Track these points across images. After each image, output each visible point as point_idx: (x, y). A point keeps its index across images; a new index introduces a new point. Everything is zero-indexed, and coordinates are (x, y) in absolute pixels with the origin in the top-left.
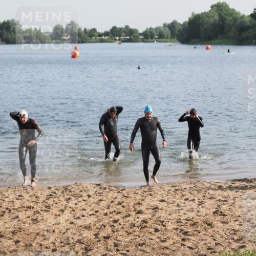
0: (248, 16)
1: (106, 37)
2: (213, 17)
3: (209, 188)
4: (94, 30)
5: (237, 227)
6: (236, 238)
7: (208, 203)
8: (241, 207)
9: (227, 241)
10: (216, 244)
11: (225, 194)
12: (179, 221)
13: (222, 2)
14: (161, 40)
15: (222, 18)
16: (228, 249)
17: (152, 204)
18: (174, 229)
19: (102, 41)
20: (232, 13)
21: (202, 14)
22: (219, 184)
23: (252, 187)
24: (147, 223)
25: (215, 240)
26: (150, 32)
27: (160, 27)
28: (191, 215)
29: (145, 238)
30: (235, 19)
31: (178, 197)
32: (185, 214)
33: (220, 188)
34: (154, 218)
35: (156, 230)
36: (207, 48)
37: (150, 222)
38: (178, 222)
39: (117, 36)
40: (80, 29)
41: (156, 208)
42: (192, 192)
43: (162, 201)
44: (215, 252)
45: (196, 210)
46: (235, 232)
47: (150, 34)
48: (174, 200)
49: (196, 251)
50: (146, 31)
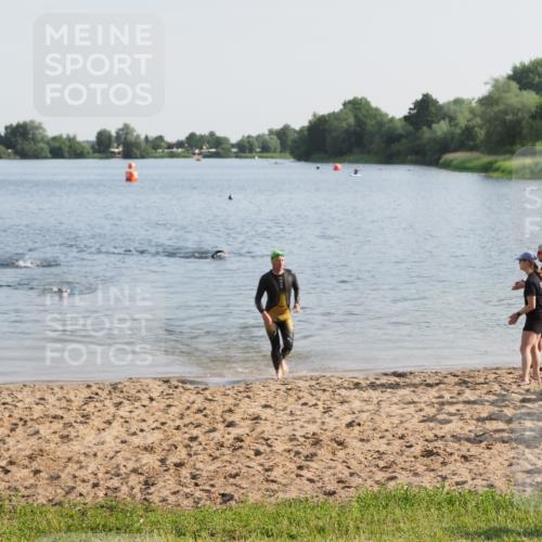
0: (400, 120)
1: (180, 150)
2: (346, 120)
3: (340, 387)
4: (160, 138)
5: (383, 448)
6: (382, 464)
7: (338, 410)
8: (389, 416)
9: (368, 470)
10: (352, 474)
11: (365, 395)
12: (293, 439)
13: (360, 97)
14: (265, 155)
15: (360, 122)
16: (369, 482)
17: (251, 411)
18: (285, 450)
19: (172, 155)
20: (376, 114)
21: (329, 115)
22: (356, 381)
23: (408, 385)
24: (242, 441)
25: (349, 467)
26: (249, 142)
27: (263, 135)
28: (312, 428)
29: (239, 464)
30: (381, 124)
31: (291, 400)
32: (302, 427)
33: (357, 385)
34: (254, 434)
35: (258, 453)
36: (336, 168)
37: (248, 441)
38: (291, 440)
39: (197, 147)
40: (138, 137)
41: (257, 418)
42: (314, 393)
43: (266, 406)
44: (349, 487)
45: (319, 421)
46: (381, 454)
47: (247, 145)
48: (286, 404)
49: (320, 485)
50: (242, 141)
